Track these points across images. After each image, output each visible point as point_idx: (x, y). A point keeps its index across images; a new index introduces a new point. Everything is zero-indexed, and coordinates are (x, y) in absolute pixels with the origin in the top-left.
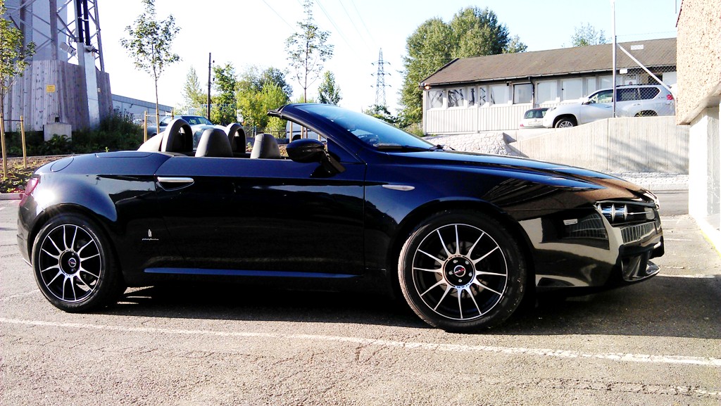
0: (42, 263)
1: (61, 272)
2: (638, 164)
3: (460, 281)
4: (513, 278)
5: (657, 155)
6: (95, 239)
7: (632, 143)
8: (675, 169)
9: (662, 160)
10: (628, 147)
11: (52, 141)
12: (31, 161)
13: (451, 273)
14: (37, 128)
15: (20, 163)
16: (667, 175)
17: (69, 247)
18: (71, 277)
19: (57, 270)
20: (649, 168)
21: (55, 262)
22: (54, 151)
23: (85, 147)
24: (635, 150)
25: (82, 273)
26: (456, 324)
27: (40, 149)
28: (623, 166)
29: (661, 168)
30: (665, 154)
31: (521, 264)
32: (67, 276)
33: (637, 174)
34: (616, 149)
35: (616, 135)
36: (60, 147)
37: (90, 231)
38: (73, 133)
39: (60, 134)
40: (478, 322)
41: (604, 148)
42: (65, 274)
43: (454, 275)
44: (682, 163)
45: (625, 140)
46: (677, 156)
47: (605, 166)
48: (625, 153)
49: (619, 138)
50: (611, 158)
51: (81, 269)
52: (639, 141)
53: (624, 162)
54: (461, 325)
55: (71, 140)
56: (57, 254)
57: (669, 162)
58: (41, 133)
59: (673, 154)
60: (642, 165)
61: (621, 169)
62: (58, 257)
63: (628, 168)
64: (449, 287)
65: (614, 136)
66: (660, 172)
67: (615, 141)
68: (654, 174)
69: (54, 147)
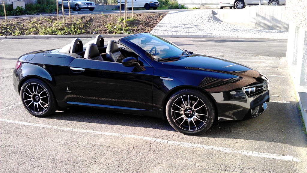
0: (25, 97)
1: (32, 102)
2: (268, 26)
3: (190, 116)
4: (210, 117)
5: (277, 23)
6: (46, 90)
7: (267, 17)
8: (284, 29)
9: (279, 25)
10: (264, 18)
11: (17, 9)
12: (9, 20)
13: (186, 113)
14: (10, 3)
15: (4, 22)
16: (280, 32)
17: (36, 92)
18: (37, 104)
19: (31, 101)
20: (273, 28)
21: (30, 98)
22: (18, 14)
23: (31, 11)
24: (268, 20)
25: (41, 102)
26: (187, 132)
27: (12, 12)
28: (262, 27)
29: (278, 28)
30: (280, 22)
31: (213, 111)
32: (35, 103)
33: (268, 30)
34: (260, 19)
35: (260, 13)
36: (20, 12)
37: (43, 87)
38: (25, 5)
39: (20, 6)
40: (196, 132)
41: (255, 19)
42: (34, 102)
43: (187, 113)
44: (287, 26)
45: (264, 16)
46: (285, 23)
47: (255, 27)
48: (263, 21)
49: (261, 15)
50: (257, 23)
51: (41, 101)
52: (269, 16)
53: (262, 25)
54: (189, 132)
55: (25, 9)
56: (31, 94)
57: (281, 26)
58: (12, 5)
59: (283, 23)
60: (270, 26)
61: (261, 28)
62: (31, 96)
63: (264, 28)
64: (185, 118)
65: (259, 14)
66: (277, 30)
67: (260, 16)
68: (275, 31)
69: (18, 12)
